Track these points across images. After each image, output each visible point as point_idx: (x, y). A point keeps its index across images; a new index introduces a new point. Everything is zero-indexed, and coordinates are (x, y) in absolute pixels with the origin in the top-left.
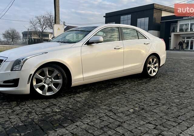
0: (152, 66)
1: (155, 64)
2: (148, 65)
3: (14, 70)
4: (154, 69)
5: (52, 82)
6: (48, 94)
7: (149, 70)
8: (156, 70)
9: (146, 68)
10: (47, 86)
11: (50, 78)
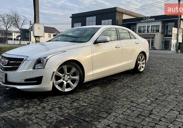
0: (141, 63)
1: (143, 61)
2: (139, 62)
3: (36, 68)
4: (142, 65)
5: (69, 79)
6: (67, 90)
7: (139, 66)
8: (144, 66)
9: (137, 65)
10: (65, 83)
11: (68, 75)
